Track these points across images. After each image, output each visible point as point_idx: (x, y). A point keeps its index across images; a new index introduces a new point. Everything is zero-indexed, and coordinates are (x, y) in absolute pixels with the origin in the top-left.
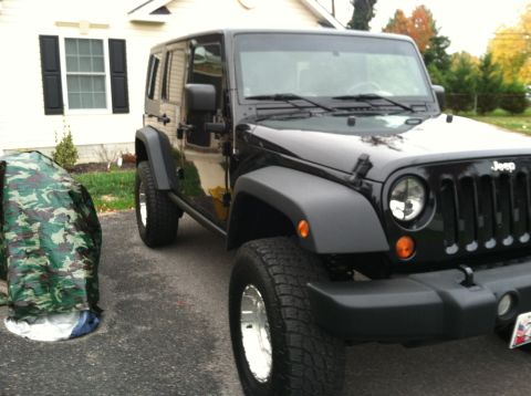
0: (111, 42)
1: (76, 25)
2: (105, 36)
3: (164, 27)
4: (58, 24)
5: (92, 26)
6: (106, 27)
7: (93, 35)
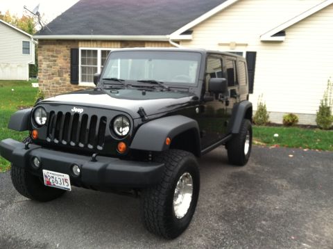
0: (248, 53)
1: (228, 45)
2: (244, 50)
3: (283, 44)
4: (220, 44)
5: (237, 45)
6: (247, 45)
7: (238, 49)
